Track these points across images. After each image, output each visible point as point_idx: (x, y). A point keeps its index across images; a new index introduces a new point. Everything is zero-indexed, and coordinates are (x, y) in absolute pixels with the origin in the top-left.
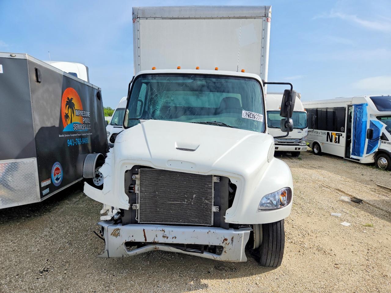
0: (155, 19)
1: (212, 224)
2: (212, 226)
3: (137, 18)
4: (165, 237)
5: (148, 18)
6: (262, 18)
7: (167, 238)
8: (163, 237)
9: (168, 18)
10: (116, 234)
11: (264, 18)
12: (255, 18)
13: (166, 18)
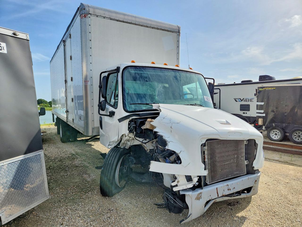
0: (104, 18)
1: (246, 174)
2: (246, 175)
3: (88, 14)
4: (229, 189)
5: (99, 16)
6: (177, 33)
7: (230, 189)
8: (228, 190)
9: (115, 20)
10: (198, 198)
11: (178, 33)
12: (173, 32)
13: (113, 19)
